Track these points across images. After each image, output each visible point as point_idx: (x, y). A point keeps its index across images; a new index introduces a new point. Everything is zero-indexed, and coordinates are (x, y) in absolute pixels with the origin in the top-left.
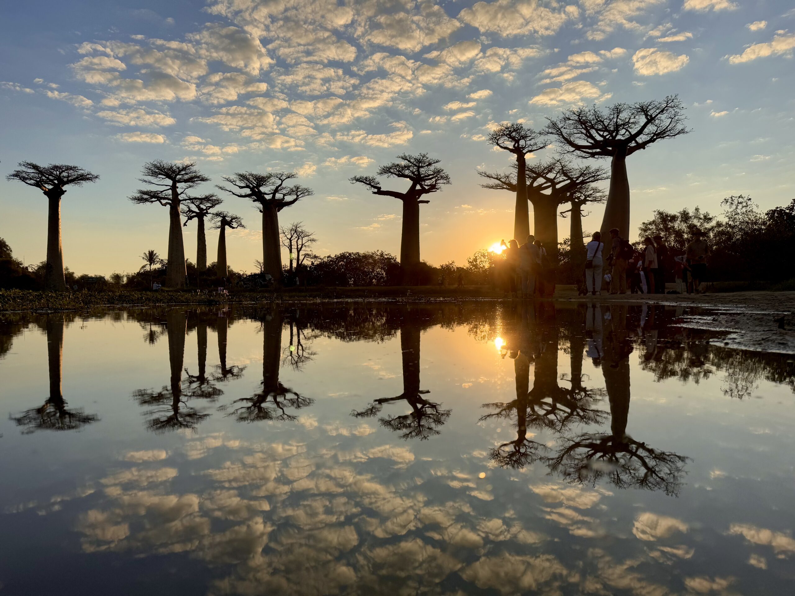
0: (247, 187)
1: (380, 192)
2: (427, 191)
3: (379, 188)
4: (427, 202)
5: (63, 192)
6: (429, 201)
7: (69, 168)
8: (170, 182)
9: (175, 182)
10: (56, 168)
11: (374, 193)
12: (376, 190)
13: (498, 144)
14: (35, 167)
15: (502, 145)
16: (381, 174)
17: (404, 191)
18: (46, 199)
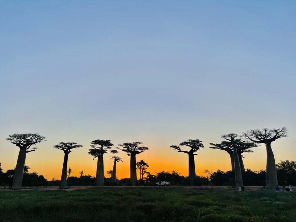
0: (126, 147)
1: (180, 151)
2: (196, 151)
3: (180, 150)
4: (197, 155)
5: (70, 151)
7: (74, 143)
9: (102, 146)
10: (69, 143)
12: (179, 151)
13: (225, 138)
14: (63, 144)
15: (226, 138)
16: (180, 145)
17: (189, 151)
18: (64, 154)
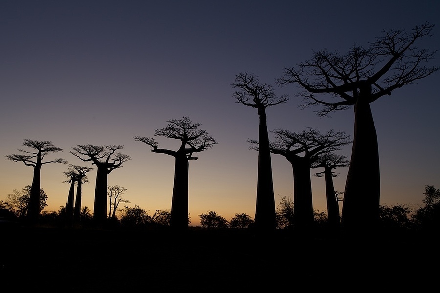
0: (88, 154)
1: (157, 151)
2: (197, 151)
3: (156, 148)
4: (196, 158)
6: (197, 158)
8: (37, 151)
9: (40, 151)
11: (152, 151)
12: (154, 149)
16: (156, 135)
